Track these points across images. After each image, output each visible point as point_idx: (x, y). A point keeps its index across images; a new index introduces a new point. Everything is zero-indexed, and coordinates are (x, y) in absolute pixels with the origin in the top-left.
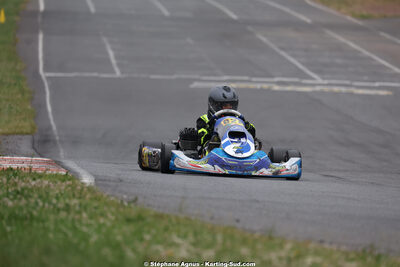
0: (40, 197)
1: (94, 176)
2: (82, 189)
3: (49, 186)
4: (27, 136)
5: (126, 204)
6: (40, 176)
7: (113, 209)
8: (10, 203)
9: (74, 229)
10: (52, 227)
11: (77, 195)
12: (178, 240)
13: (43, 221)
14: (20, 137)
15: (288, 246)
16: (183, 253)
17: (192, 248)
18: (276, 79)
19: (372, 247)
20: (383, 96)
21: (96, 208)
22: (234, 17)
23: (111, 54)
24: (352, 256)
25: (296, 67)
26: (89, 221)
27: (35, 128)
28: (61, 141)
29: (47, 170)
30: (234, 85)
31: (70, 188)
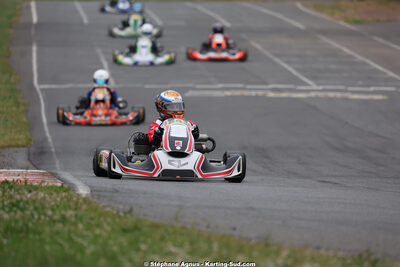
0: (36, 209)
1: (90, 187)
2: (77, 203)
3: (45, 197)
4: (26, 149)
5: (121, 214)
6: (36, 188)
7: (109, 220)
8: (6, 216)
9: (70, 240)
10: (48, 240)
11: (72, 204)
12: (173, 249)
13: (39, 233)
14: (16, 149)
15: (285, 253)
17: (189, 258)
18: (271, 86)
19: (367, 251)
21: (92, 219)
22: (228, 24)
23: (105, 65)
24: (349, 261)
25: (290, 73)
26: (85, 233)
27: (30, 140)
28: (56, 153)
29: (43, 182)
30: (228, 93)
31: (65, 200)
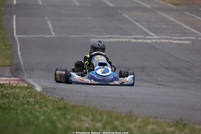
0: (14, 98)
1: (42, 87)
2: (35, 94)
3: (19, 92)
4: (8, 67)
5: (58, 100)
6: (15, 87)
7: (51, 103)
9: (32, 113)
10: (20, 113)
11: (33, 97)
12: (83, 118)
13: (16, 110)
14: (5, 68)
15: (139, 120)
16: (86, 125)
17: (91, 122)
18: (133, 36)
19: (181, 120)
20: (187, 44)
21: (43, 103)
22: (112, 5)
23: (50, 25)
24: (171, 124)
25: (143, 30)
26: (39, 110)
27: (12, 63)
28: (25, 70)
29: (18, 84)
30: (112, 40)
31: (29, 93)
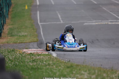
0: (40, 62)
1: (57, 54)
2: (53, 59)
3: (43, 58)
5: (67, 62)
6: (40, 55)
7: (63, 64)
8: (31, 64)
9: (51, 71)
10: (44, 71)
11: (52, 60)
12: (83, 72)
13: (41, 69)
16: (86, 77)
17: (88, 75)
18: (110, 21)
21: (58, 64)
22: (96, 3)
23: (59, 16)
25: (116, 17)
26: (56, 68)
27: (38, 40)
29: (42, 53)
30: (97, 23)
31: (49, 58)
